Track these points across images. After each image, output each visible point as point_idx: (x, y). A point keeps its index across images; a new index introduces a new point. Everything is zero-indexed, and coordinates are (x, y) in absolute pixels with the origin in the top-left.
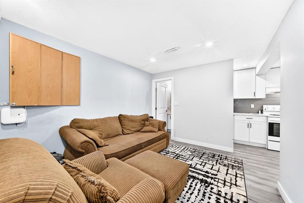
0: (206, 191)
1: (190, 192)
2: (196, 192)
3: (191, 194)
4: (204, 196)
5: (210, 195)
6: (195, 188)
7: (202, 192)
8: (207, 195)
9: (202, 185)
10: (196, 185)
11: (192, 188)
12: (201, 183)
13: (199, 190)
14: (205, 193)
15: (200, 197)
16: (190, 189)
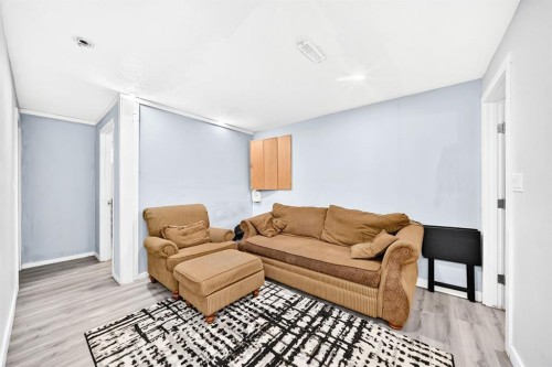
0: (196, 358)
1: (206, 335)
2: (202, 343)
3: (202, 335)
4: (189, 351)
5: (186, 361)
6: (210, 344)
7: (198, 351)
8: (187, 356)
9: (211, 357)
10: (216, 348)
11: (211, 340)
12: (217, 358)
13: (203, 349)
14: (194, 355)
15: (190, 345)
16: (212, 336)
